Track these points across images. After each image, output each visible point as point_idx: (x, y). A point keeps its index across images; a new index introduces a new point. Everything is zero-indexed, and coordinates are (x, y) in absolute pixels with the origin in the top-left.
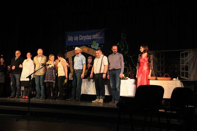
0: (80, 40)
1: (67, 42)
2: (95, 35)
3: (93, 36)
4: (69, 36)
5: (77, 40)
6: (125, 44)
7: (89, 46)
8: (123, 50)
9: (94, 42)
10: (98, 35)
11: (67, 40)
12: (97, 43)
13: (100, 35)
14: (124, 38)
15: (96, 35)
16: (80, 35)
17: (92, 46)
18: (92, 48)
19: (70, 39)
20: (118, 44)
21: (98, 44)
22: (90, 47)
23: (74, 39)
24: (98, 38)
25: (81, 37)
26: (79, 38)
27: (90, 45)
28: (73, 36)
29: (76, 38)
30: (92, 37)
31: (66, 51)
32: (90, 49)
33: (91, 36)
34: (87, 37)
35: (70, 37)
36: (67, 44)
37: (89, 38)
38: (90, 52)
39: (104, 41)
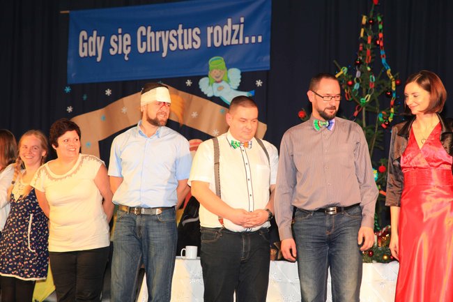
0: (141, 50)
1: (70, 62)
2: (218, 28)
3: (210, 30)
4: (84, 34)
5: (127, 52)
6: (377, 68)
7: (189, 83)
8: (372, 102)
9: (216, 63)
10: (236, 27)
11: (71, 52)
12: (229, 66)
13: (247, 25)
14: (374, 40)
15: (228, 28)
16: (142, 29)
17: (204, 85)
18: (205, 97)
19: (89, 45)
20: (344, 71)
21: (235, 75)
22: (196, 91)
23: (107, 46)
24: (235, 42)
25: (144, 39)
26: (133, 45)
27: (196, 80)
28: (106, 33)
29: (121, 45)
30: (203, 36)
31: (70, 109)
32: (195, 97)
33: (197, 30)
34: (176, 38)
35: (90, 35)
36: (73, 75)
37: (187, 39)
38: (194, 115)
39: (268, 58)
